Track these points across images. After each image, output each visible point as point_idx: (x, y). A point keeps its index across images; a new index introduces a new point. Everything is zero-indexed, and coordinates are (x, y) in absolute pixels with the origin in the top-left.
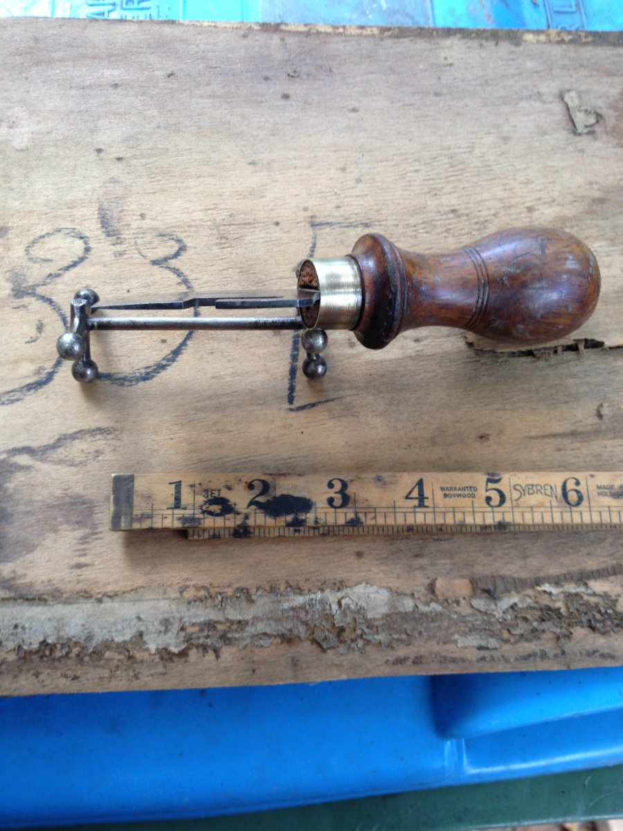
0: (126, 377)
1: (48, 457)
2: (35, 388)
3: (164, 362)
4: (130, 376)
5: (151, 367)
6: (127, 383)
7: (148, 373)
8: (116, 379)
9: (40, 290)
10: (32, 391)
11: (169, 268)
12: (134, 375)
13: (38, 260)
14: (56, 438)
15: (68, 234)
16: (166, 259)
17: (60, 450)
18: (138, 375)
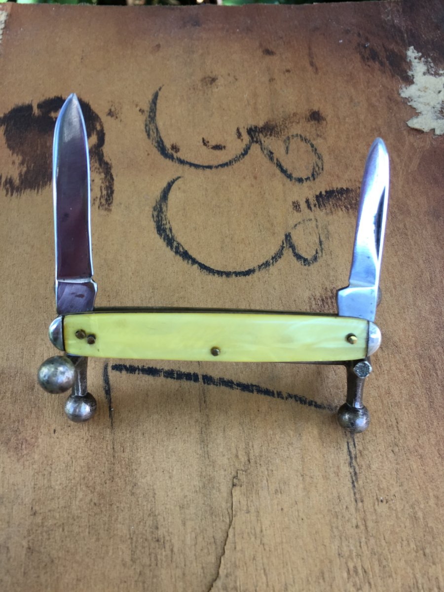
0: (162, 213)
2: (159, 146)
4: (163, 216)
6: (156, 213)
7: (164, 230)
8: (161, 205)
10: (156, 144)
11: (282, 249)
13: (287, 144)
15: (317, 165)
16: (292, 247)
17: (98, 165)
18: (164, 222)
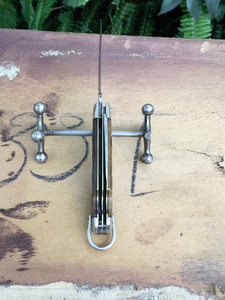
0: (52, 178)
1: (11, 214)
2: (8, 181)
3: (71, 172)
4: (54, 177)
5: (64, 174)
6: (52, 181)
7: (63, 177)
8: (47, 179)
9: (15, 139)
10: (7, 183)
12: (56, 177)
13: (15, 126)
14: (16, 205)
15: (30, 115)
16: (74, 126)
17: (17, 211)
18: (58, 177)
